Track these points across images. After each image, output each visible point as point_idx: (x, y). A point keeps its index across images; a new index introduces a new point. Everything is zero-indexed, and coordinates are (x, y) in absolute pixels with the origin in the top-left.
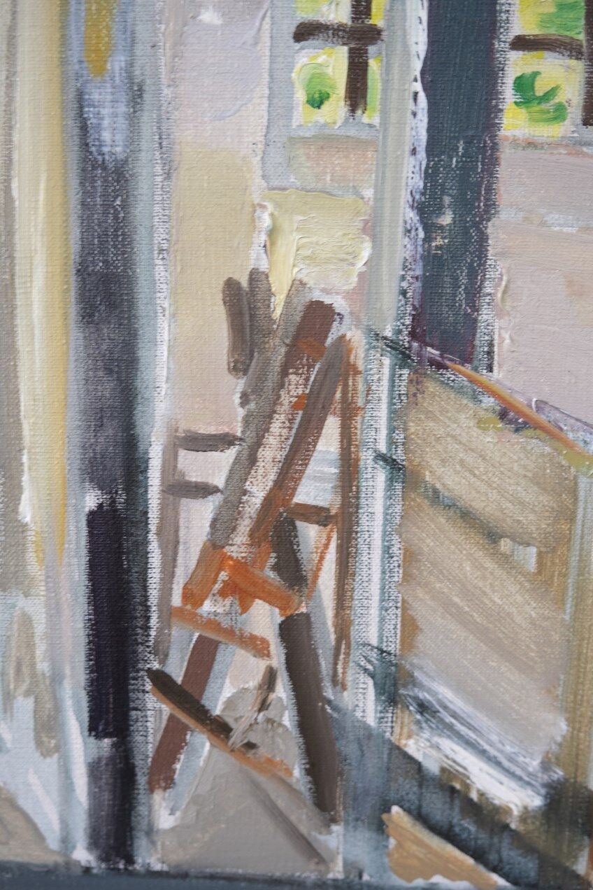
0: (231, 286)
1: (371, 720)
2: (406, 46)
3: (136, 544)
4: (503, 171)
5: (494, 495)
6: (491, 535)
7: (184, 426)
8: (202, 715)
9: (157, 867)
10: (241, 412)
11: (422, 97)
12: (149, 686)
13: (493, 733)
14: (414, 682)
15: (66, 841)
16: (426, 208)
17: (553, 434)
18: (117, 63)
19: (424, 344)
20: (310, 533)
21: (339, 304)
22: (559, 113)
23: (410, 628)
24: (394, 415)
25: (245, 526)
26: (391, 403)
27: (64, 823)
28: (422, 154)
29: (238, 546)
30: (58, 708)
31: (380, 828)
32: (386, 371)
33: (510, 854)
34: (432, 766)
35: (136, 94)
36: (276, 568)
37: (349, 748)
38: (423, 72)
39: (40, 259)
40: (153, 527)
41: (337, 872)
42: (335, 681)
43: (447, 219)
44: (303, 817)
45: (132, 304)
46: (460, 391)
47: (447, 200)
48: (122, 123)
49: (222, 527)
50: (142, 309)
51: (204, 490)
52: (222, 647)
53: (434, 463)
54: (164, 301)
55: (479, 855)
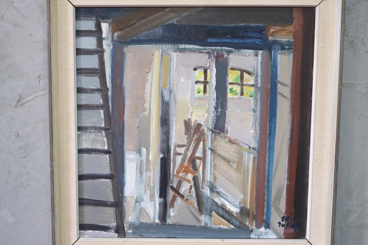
0: (185, 121)
1: (209, 195)
2: (212, 84)
3: (169, 163)
4: (228, 103)
5: (229, 155)
6: (229, 162)
7: (177, 143)
8: (179, 194)
9: (171, 223)
10: (186, 141)
11: (215, 91)
12: (170, 189)
13: (230, 198)
14: (216, 188)
15: (154, 218)
16: (216, 108)
17: (238, 144)
18: (168, 87)
19: (216, 130)
20: (198, 161)
21: (203, 124)
22: (237, 94)
23: (215, 178)
24: (211, 141)
25: (187, 160)
26: (211, 140)
27: (154, 214)
28: (215, 100)
29: (186, 164)
30: (154, 193)
31: (211, 215)
32: (210, 134)
33: (234, 221)
34: (220, 204)
35: (171, 92)
36: (192, 167)
37: (205, 200)
38: (215, 88)
39: (155, 117)
40: (171, 161)
41: (203, 224)
42: (202, 188)
43: (219, 110)
44: (197, 213)
45: (169, 123)
46: (222, 137)
47: (219, 107)
48: (168, 96)
49: (183, 160)
50: (171, 124)
51: (180, 154)
52: (183, 182)
53: (218, 149)
54: (174, 123)
55: (228, 221)
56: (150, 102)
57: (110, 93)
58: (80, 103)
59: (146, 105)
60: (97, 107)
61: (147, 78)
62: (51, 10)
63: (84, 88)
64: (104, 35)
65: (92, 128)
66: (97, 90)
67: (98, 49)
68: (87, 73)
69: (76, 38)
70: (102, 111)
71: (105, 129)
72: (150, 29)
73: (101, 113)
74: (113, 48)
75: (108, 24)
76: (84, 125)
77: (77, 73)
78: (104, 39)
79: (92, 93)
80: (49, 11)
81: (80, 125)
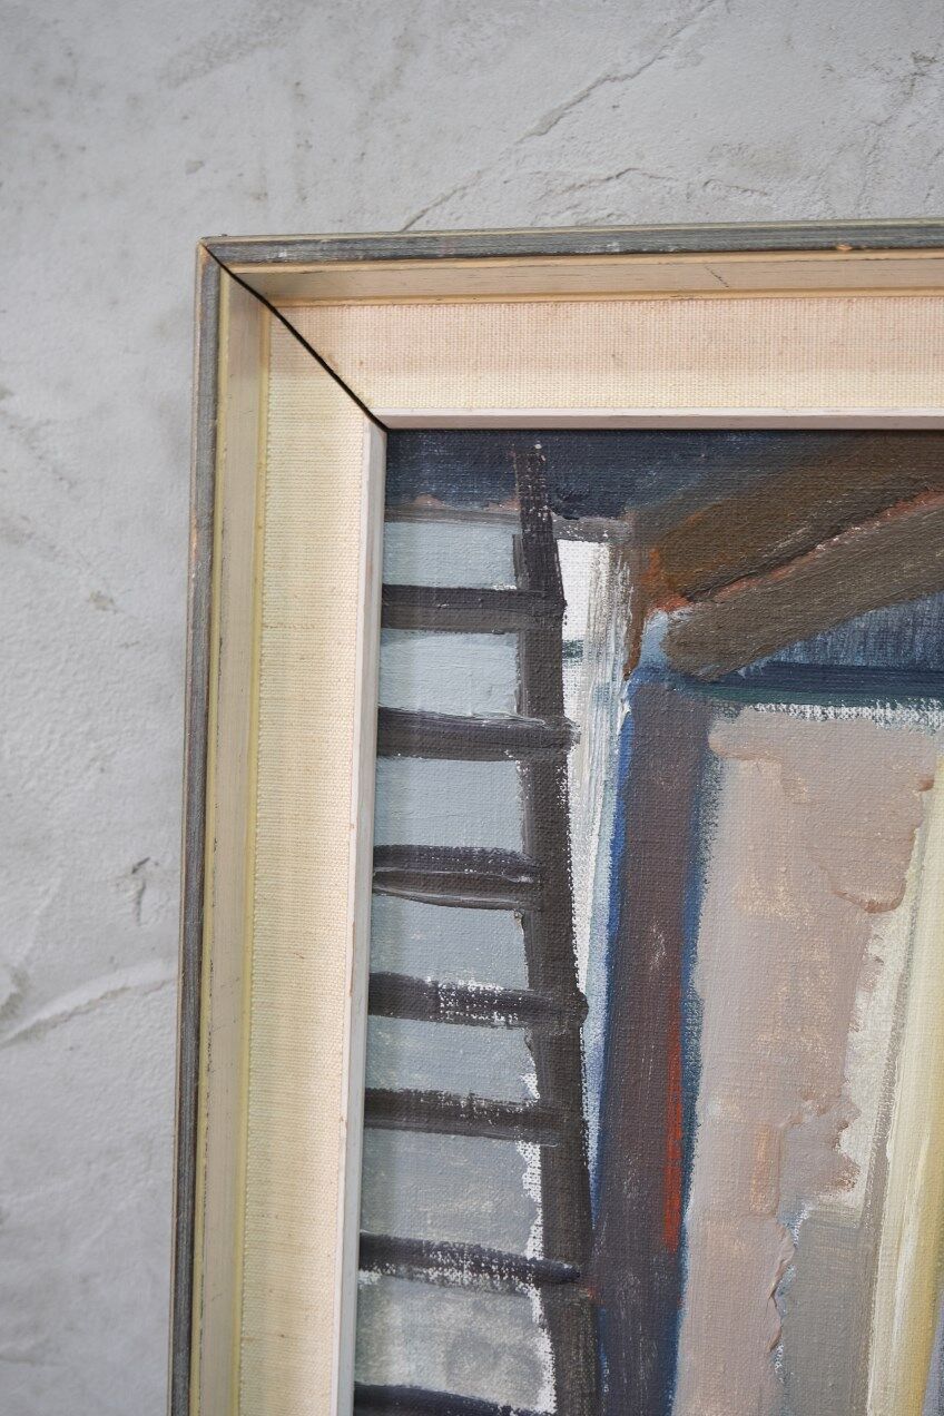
56: (885, 1121)
57: (592, 1033)
58: (383, 1084)
59: (855, 1145)
60: (501, 1120)
61: (874, 950)
62: (221, 455)
63: (420, 986)
64: (574, 627)
65: (454, 1254)
66: (506, 1004)
67: (529, 721)
68: (445, 884)
69: (383, 642)
70: (531, 1153)
71: (545, 1277)
72: (912, 594)
73: (522, 1165)
74: (637, 720)
75: (604, 551)
76: (402, 1229)
77: (379, 879)
78: (574, 650)
79: (473, 1023)
80: (207, 462)
81: (377, 1229)
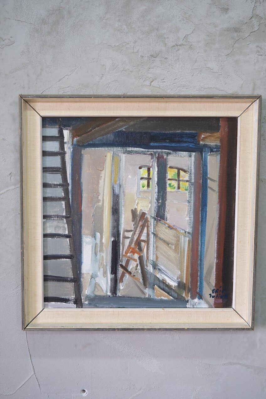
0: (132, 210)
1: (152, 272)
2: (155, 180)
3: (119, 245)
4: (167, 195)
5: (168, 238)
6: (168, 244)
7: (125, 229)
8: (127, 271)
9: (120, 296)
10: (133, 227)
11: (157, 186)
12: (120, 267)
13: (169, 273)
14: (158, 266)
15: (106, 291)
16: (158, 200)
17: (176, 229)
18: (118, 182)
19: (158, 217)
20: (143, 244)
21: (146, 212)
22: (174, 188)
23: (157, 257)
24: (154, 227)
25: (134, 243)
26: (154, 226)
27: (106, 288)
28: (157, 193)
29: (133, 246)
30: (107, 270)
31: (153, 289)
32: (153, 221)
33: (173, 293)
34: (161, 279)
35: (120, 186)
36: (138, 249)
37: (148, 276)
38: (157, 183)
39: (107, 206)
40: (121, 243)
41: (147, 296)
42: (146, 266)
43: (160, 201)
44: (142, 287)
45: (119, 212)
46: (163, 224)
47: (160, 199)
48: (118, 190)
49: (131, 243)
51: (128, 238)
52: (130, 261)
53: (160, 234)
54: (123, 212)
55: (168, 293)
56: (103, 195)
57: (70, 188)
58: (45, 196)
59: (100, 198)
60: (60, 199)
61: (101, 175)
62: (23, 120)
63: (49, 184)
64: (65, 140)
65: (55, 216)
66: (60, 185)
67: (61, 151)
68: (51, 171)
69: (43, 143)
70: (63, 203)
71: (66, 217)
72: (103, 135)
73: (62, 204)
74: (73, 150)
75: (69, 131)
76: (48, 214)
77: (43, 171)
78: (66, 143)
79: (56, 188)
80: (21, 121)
81: (45, 214)
